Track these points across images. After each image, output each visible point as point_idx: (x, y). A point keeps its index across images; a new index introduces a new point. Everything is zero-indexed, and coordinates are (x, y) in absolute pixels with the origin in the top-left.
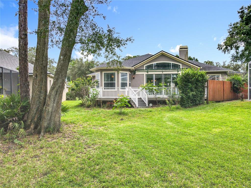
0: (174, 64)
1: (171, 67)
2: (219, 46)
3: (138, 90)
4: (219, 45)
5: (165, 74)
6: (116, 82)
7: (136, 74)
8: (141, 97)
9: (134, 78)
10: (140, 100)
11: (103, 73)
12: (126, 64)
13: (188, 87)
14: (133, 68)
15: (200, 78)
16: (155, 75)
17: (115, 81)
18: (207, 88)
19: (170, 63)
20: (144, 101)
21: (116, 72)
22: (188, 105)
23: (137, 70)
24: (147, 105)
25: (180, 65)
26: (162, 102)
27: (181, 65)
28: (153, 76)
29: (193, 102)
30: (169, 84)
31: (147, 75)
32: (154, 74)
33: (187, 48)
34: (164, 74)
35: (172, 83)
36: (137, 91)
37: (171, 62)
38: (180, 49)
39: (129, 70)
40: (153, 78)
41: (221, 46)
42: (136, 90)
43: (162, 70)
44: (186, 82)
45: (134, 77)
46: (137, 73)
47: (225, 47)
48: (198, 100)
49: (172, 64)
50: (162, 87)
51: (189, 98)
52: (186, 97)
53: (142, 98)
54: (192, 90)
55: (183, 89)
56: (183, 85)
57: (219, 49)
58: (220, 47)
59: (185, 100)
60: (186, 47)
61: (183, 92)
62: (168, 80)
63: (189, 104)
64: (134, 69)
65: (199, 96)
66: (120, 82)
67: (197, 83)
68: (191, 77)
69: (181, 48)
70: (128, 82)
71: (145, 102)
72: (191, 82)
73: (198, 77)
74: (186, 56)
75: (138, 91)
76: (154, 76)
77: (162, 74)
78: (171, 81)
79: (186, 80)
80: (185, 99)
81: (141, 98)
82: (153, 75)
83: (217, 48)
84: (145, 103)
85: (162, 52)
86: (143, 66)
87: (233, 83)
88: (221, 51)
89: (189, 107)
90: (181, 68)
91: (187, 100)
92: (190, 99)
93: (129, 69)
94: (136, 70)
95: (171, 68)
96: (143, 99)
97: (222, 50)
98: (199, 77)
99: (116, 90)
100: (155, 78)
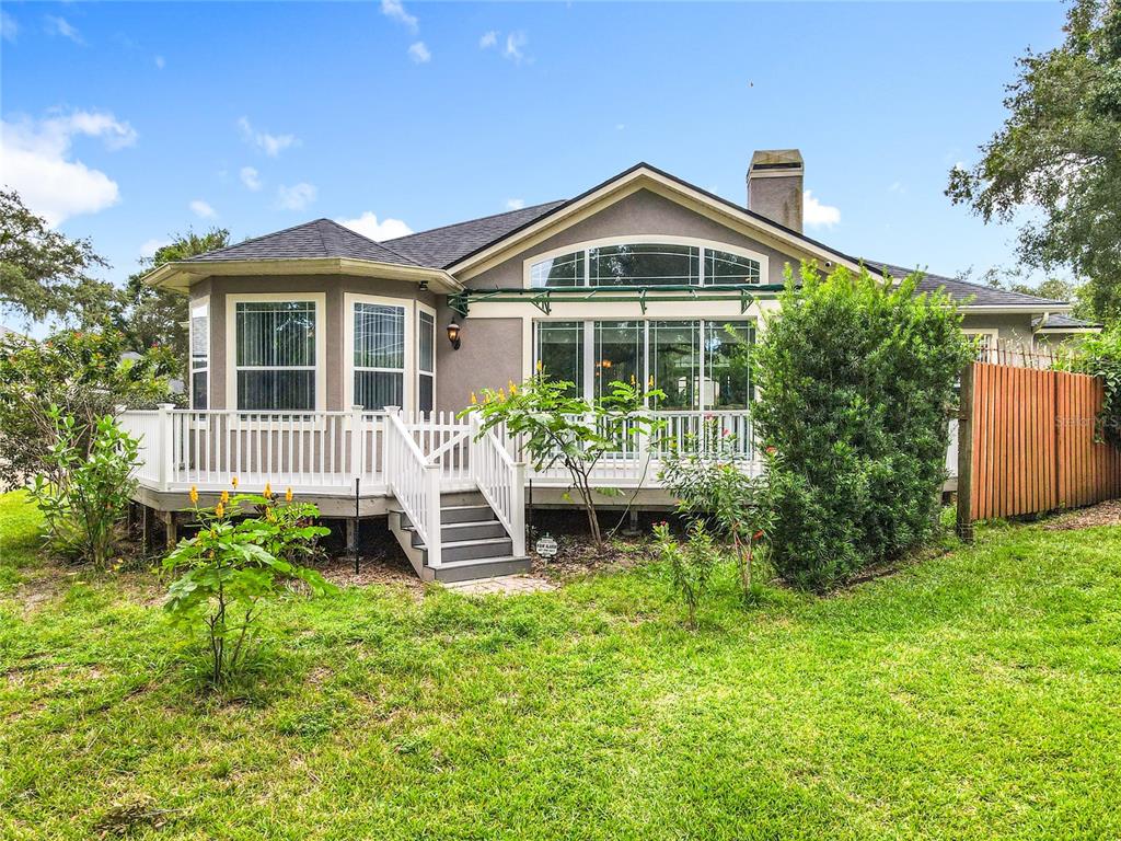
0: (718, 254)
1: (702, 277)
2: (957, 180)
3: (456, 428)
4: (955, 174)
5: (660, 323)
6: (320, 369)
7: (470, 315)
8: (482, 487)
9: (456, 344)
10: (468, 511)
11: (232, 301)
12: (414, 251)
13: (835, 414)
14: (447, 276)
15: (922, 351)
16: (596, 323)
17: (312, 363)
18: (964, 422)
19: (696, 251)
20: (499, 513)
21: (320, 301)
22: (839, 565)
23: (478, 292)
24: (519, 552)
25: (756, 265)
26: (634, 517)
27: (763, 260)
28: (581, 332)
29: (872, 539)
30: (684, 384)
31: (546, 324)
32: (589, 320)
33: (797, 165)
34: (652, 324)
35: (702, 377)
36: (446, 439)
37: (703, 244)
38: (756, 167)
39: (418, 289)
40: (581, 346)
41: (966, 183)
42: (437, 434)
43: (640, 291)
44: (819, 375)
45: (453, 334)
46: (477, 310)
47: (987, 184)
48: (904, 518)
49: (707, 252)
50: (631, 414)
51: (843, 507)
52: (820, 500)
53: (486, 493)
54: (864, 446)
55: (797, 437)
56: (801, 403)
57: (956, 195)
58: (959, 187)
59: (810, 529)
60: (791, 159)
61: (793, 462)
62: (681, 363)
63: (840, 552)
64: (452, 282)
65: (916, 489)
66: (349, 369)
67: (900, 382)
68: (856, 339)
69: (762, 161)
70: (411, 372)
71: (504, 520)
72: (854, 379)
73: (910, 342)
74: (792, 212)
75: (453, 441)
76: (589, 330)
77: (641, 323)
78: (697, 370)
79: (820, 359)
80: (812, 513)
81: (478, 492)
82: (581, 324)
83: (946, 193)
84: (508, 535)
85: (643, 171)
86: (517, 263)
87: (1112, 384)
88: (966, 206)
89: (844, 582)
90: (764, 280)
91: (826, 522)
92: (853, 515)
93: (417, 283)
94: (468, 292)
95: (697, 281)
96: (490, 499)
97: (973, 201)
98: (917, 339)
99: (318, 423)
100: (596, 346)
